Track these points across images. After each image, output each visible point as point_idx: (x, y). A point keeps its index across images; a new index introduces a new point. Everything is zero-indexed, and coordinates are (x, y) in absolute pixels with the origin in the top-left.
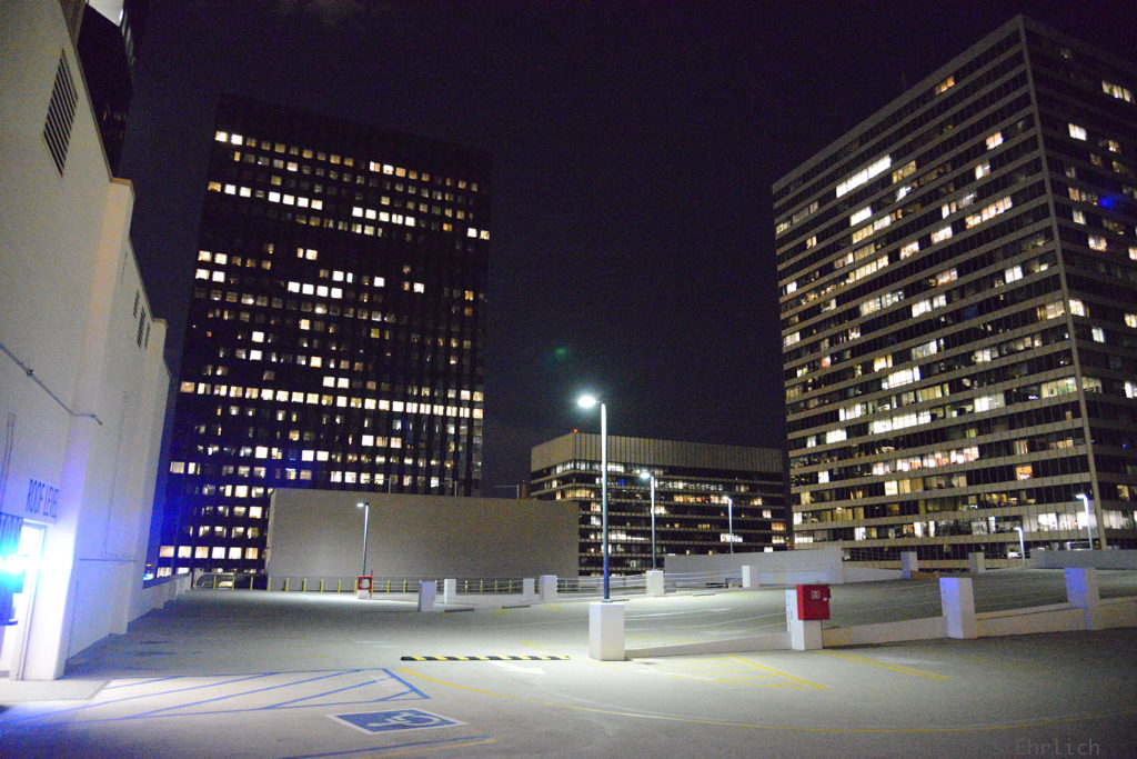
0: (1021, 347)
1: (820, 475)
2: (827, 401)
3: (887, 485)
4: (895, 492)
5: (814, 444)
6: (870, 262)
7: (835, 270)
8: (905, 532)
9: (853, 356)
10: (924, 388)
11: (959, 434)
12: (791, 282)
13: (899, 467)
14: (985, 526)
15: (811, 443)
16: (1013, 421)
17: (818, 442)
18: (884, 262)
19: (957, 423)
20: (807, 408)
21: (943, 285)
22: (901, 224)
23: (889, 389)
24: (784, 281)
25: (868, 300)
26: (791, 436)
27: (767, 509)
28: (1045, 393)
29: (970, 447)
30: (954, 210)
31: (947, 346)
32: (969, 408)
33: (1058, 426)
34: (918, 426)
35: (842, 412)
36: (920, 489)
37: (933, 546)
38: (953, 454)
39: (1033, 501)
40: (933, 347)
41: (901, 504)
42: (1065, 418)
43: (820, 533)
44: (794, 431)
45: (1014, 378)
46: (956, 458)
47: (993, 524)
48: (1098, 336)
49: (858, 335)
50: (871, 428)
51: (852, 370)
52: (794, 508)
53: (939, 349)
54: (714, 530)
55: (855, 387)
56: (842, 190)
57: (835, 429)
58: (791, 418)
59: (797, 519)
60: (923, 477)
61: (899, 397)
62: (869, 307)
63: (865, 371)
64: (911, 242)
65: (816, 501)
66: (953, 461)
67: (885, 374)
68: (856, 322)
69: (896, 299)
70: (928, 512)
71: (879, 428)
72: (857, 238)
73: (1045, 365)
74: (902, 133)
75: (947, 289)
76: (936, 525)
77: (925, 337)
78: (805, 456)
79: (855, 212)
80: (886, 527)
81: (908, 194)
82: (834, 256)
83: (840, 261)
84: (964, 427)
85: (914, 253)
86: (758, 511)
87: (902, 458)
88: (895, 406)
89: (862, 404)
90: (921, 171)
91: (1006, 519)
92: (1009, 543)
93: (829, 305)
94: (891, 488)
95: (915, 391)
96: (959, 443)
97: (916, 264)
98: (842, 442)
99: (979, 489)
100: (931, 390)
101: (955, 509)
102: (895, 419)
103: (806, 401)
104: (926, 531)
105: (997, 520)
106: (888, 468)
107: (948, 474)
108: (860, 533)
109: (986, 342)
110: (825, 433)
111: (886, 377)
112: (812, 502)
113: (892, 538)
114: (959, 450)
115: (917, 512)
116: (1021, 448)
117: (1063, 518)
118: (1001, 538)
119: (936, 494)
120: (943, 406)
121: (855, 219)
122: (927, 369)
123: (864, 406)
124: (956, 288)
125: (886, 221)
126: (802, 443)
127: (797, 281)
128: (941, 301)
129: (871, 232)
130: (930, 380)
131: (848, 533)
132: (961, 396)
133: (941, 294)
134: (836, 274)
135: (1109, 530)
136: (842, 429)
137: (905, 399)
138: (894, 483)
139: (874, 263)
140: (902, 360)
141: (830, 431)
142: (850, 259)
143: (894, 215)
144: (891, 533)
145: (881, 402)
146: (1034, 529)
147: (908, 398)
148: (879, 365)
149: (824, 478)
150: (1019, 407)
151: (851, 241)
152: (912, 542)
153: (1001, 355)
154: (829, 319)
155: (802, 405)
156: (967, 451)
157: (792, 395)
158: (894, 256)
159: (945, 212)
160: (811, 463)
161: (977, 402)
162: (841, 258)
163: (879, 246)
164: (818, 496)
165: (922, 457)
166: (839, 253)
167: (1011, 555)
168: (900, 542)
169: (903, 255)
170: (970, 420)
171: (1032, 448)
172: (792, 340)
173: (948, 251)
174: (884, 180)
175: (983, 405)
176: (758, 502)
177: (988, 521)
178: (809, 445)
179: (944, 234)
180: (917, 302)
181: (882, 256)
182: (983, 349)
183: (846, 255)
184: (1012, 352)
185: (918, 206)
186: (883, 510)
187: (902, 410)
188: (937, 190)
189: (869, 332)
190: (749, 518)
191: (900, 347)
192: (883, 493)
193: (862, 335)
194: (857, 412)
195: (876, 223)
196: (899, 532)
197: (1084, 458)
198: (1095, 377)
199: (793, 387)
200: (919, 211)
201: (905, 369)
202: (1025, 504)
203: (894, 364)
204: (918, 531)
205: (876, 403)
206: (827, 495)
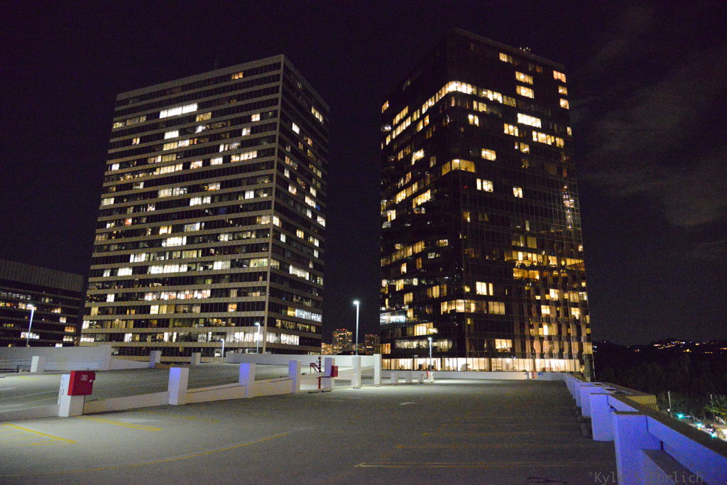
0: (245, 237)
1: (109, 296)
2: (124, 248)
3: (152, 307)
4: (157, 312)
5: (108, 275)
6: (172, 165)
7: (148, 164)
8: (158, 338)
9: (147, 221)
10: (187, 250)
11: (202, 281)
12: (116, 163)
13: (162, 297)
14: (205, 338)
15: (107, 274)
16: (233, 278)
17: (111, 274)
18: (180, 167)
19: (201, 274)
20: (108, 250)
21: (211, 191)
22: (194, 147)
23: (166, 247)
24: (111, 162)
25: (165, 188)
26: (93, 267)
27: (63, 317)
28: (252, 265)
29: (206, 289)
30: (226, 149)
31: (205, 228)
32: (210, 267)
33: (254, 284)
34: (179, 273)
35: (132, 257)
36: (172, 312)
37: (173, 348)
38: (196, 292)
39: (234, 324)
40: (197, 226)
41: (159, 320)
42: (259, 280)
43: (100, 335)
44: (96, 264)
45: (238, 253)
46: (198, 295)
47: (210, 336)
48: (283, 238)
49: (154, 209)
50: (149, 269)
51: (145, 231)
52: (85, 317)
53: (201, 228)
54: (16, 328)
55: (144, 242)
56: (164, 114)
57: (125, 267)
58: (95, 255)
59: (86, 325)
60: (175, 304)
61: (171, 253)
62: (164, 193)
63: (153, 233)
64: (199, 160)
65: (103, 314)
66: (195, 296)
67: (166, 237)
68: (154, 200)
69: (182, 192)
70: (174, 326)
71: (154, 270)
72: (167, 148)
73: (255, 249)
74: (209, 93)
75: (214, 193)
76: (177, 335)
77: (194, 220)
78: (100, 282)
79: (168, 131)
80: (146, 334)
81: (203, 131)
82: (149, 155)
83: (153, 159)
84: (206, 277)
85: (199, 167)
86: (57, 317)
87: (165, 291)
88: (167, 258)
89: (147, 253)
90: (214, 120)
91: (218, 334)
92: (217, 348)
93: (139, 185)
94: (154, 310)
95: (181, 251)
96: (200, 286)
97: (198, 175)
98: (128, 276)
99: (206, 315)
100: (191, 252)
101: (191, 326)
102: (166, 266)
103: (109, 245)
104: (171, 338)
105: (213, 334)
106: (155, 297)
107: (191, 304)
108: (128, 337)
109: (227, 229)
110: (118, 269)
111: (166, 239)
112: (98, 314)
113: (149, 342)
114: (200, 291)
115: (167, 326)
116: (234, 294)
117: (247, 335)
118: (213, 345)
119: (181, 316)
120: (196, 263)
121: (168, 136)
122: (191, 239)
123: (148, 255)
124: (217, 195)
125: (186, 143)
126: (100, 273)
127: (121, 164)
128: (208, 200)
129: (176, 147)
130: (191, 246)
131: (120, 337)
132: (207, 259)
133: (209, 196)
134: (147, 167)
135: (268, 343)
136: (130, 267)
137: (174, 255)
138: (157, 307)
139: (173, 167)
140: (177, 230)
141: (122, 268)
142: (159, 159)
143: (192, 141)
144: (149, 338)
145: (159, 254)
146: (231, 341)
147: (176, 255)
148: (163, 231)
149: (111, 298)
150: (237, 270)
151: (163, 147)
152: (161, 345)
153: (234, 239)
154: (137, 194)
155: (106, 247)
156: (204, 292)
157: (100, 240)
158: (186, 166)
159: (221, 149)
160: (103, 288)
161: (215, 263)
162: (154, 157)
163: (179, 157)
164: (103, 311)
165: (177, 292)
166: (153, 154)
167: (217, 355)
168: (153, 344)
169: (192, 166)
170: (211, 273)
171: (239, 294)
172: (108, 202)
173: (217, 172)
174: (191, 117)
175: (218, 266)
176: (58, 311)
177: (207, 335)
178: (105, 275)
179: (217, 161)
180: (194, 197)
181: (179, 163)
182: (225, 233)
183: (157, 156)
184: (240, 238)
185: (207, 140)
186: (147, 323)
187: (171, 261)
188: (219, 134)
189: (160, 208)
190: (48, 322)
191: (178, 222)
192: (149, 312)
193: (156, 209)
194: (142, 258)
195: (180, 142)
196: (154, 339)
197: (264, 303)
198: (277, 260)
199: (101, 234)
200: (207, 143)
201: (179, 236)
202: (230, 326)
203: (172, 232)
204: (166, 338)
205: (156, 254)
206: (111, 311)
